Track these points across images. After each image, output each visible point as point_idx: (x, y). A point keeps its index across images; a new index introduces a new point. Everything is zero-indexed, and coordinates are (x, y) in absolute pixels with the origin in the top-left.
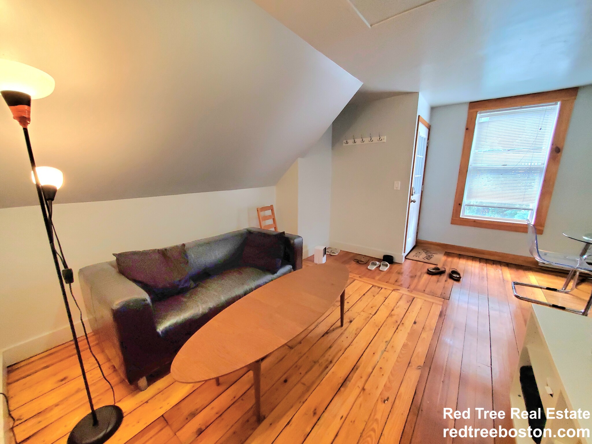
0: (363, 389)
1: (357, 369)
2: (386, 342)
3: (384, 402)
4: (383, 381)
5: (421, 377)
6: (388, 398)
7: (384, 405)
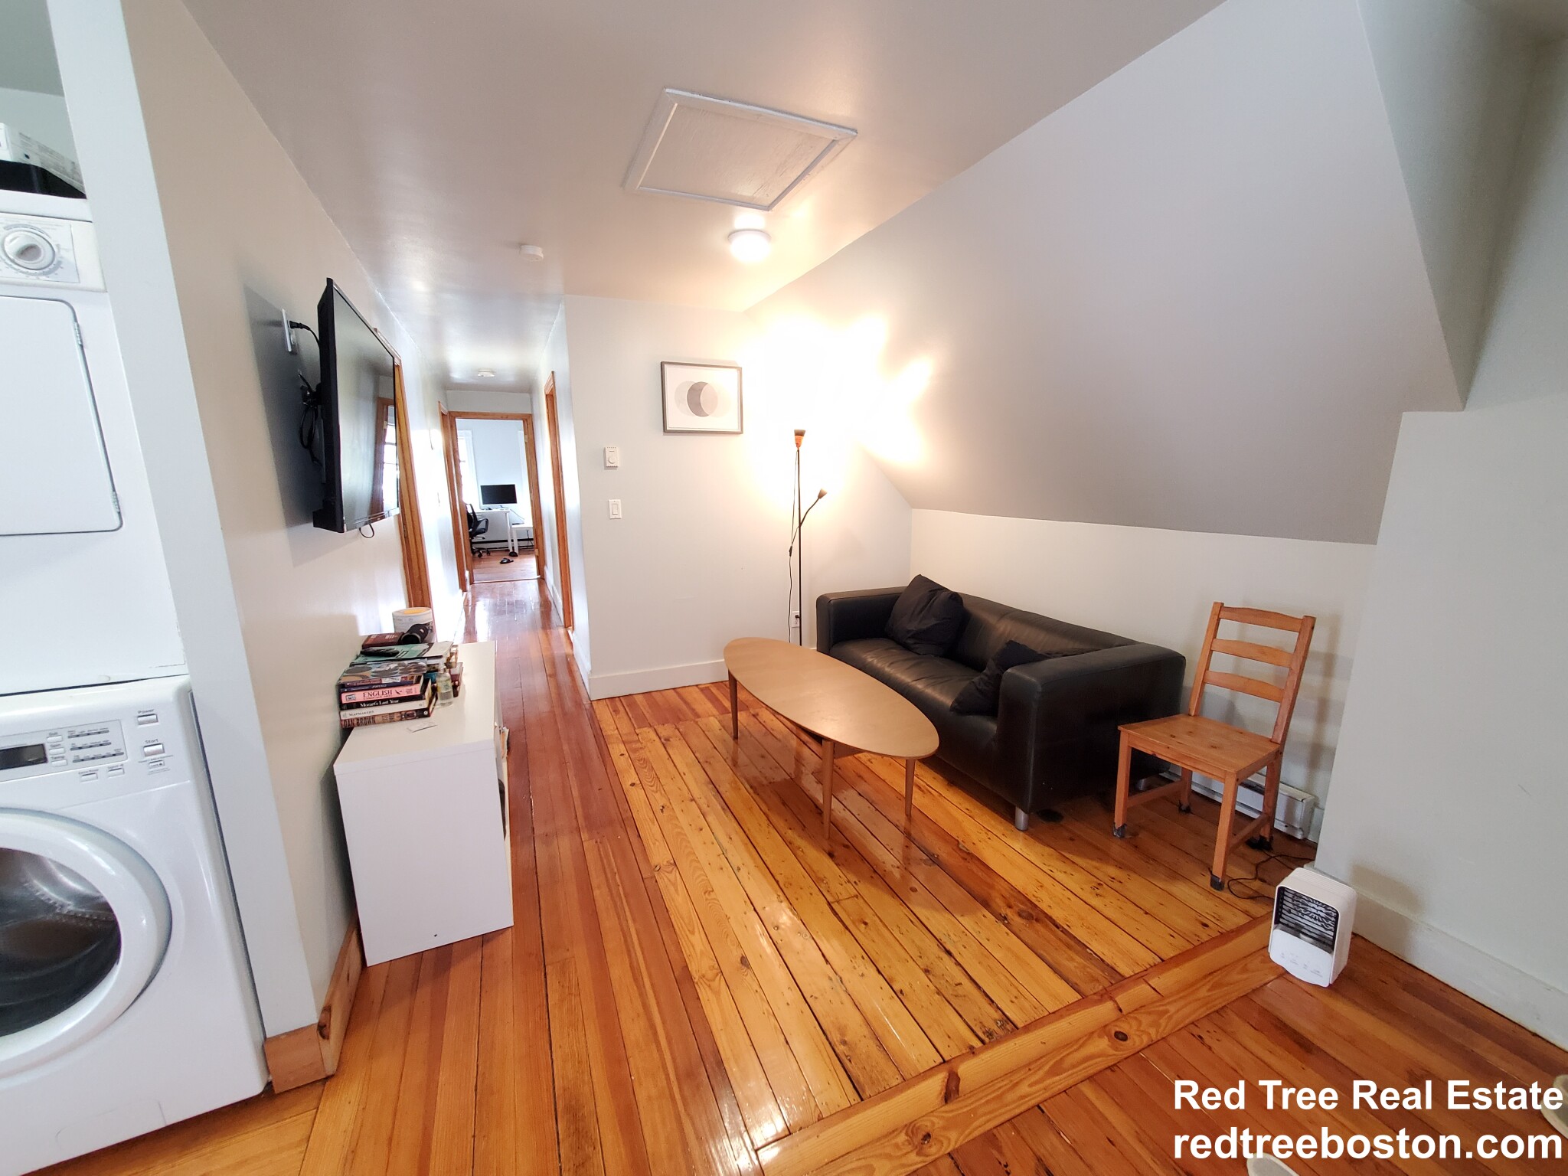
0: (693, 800)
1: (723, 809)
2: (739, 869)
3: (663, 807)
4: (683, 820)
5: (647, 860)
6: (662, 811)
7: (662, 804)
